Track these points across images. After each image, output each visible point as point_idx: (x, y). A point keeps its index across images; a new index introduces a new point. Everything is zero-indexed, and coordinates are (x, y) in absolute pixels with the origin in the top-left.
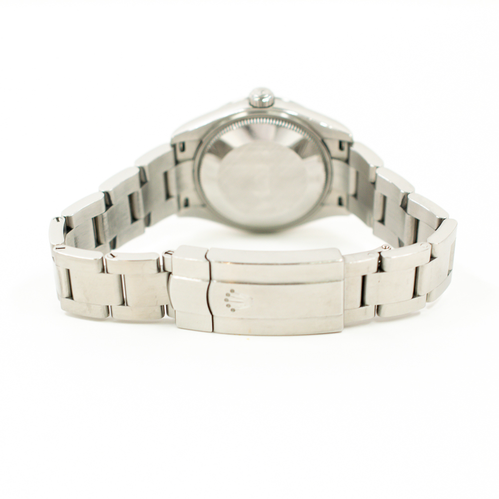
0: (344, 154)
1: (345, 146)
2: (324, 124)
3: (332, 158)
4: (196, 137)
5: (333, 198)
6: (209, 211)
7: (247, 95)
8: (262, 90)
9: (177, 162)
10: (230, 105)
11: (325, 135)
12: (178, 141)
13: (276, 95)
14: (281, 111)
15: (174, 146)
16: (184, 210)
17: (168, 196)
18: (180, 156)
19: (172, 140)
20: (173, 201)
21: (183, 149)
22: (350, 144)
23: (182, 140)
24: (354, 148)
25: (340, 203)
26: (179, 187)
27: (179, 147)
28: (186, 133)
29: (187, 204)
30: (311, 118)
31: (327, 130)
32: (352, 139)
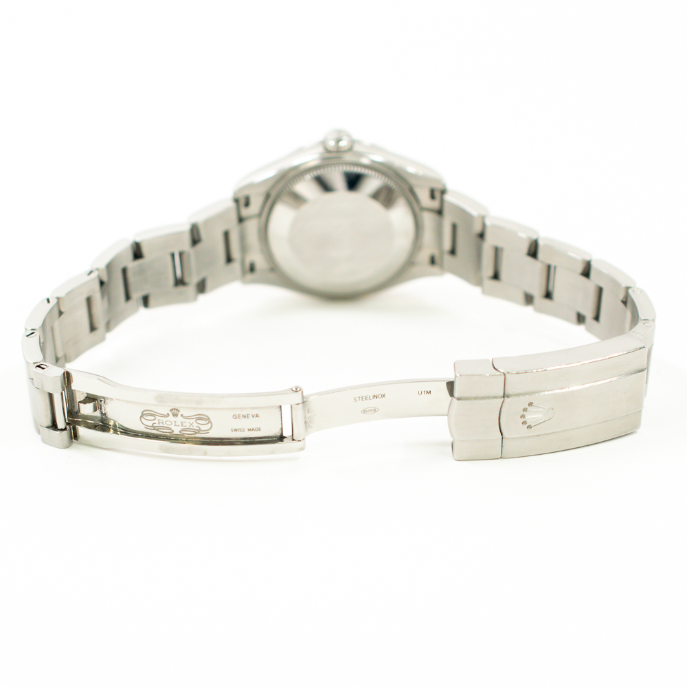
0: (435, 204)
1: (437, 195)
2: (411, 169)
3: (423, 209)
4: (263, 190)
5: (424, 256)
6: (278, 276)
7: (320, 138)
8: (340, 132)
9: (241, 220)
10: (301, 151)
11: (413, 182)
12: (241, 195)
13: (356, 136)
14: (361, 155)
15: (236, 201)
16: (249, 276)
17: (229, 259)
18: (245, 212)
19: (235, 194)
20: (236, 266)
21: (247, 204)
22: (443, 192)
23: (246, 193)
24: (448, 198)
25: (433, 261)
26: (244, 249)
27: (242, 201)
28: (251, 186)
29: (252, 268)
30: (397, 163)
31: (415, 176)
32: (444, 186)
